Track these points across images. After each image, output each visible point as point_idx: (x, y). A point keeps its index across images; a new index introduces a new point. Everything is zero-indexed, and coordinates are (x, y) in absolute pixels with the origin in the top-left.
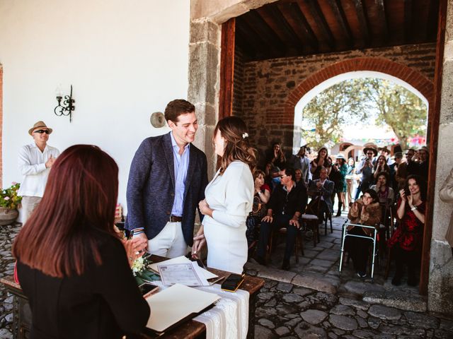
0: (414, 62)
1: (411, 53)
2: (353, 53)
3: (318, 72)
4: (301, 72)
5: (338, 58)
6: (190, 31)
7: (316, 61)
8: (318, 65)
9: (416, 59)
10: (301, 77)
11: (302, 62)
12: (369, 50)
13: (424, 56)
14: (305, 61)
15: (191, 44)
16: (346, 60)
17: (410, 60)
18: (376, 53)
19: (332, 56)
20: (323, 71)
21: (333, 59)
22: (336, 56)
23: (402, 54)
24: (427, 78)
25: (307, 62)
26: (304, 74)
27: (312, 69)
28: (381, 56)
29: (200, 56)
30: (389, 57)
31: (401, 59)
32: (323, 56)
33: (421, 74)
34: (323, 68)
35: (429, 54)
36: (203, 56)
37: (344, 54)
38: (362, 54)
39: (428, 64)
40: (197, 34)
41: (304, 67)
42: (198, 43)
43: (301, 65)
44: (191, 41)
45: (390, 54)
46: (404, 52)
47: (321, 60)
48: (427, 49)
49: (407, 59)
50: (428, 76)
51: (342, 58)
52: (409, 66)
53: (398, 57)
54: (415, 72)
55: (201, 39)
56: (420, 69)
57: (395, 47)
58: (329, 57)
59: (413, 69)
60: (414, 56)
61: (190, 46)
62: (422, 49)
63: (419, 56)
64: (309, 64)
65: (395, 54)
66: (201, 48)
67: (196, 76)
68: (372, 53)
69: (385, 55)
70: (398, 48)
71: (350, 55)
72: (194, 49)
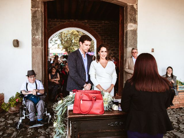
0: (91, 26)
1: (91, 23)
2: (71, 20)
3: (57, 26)
4: (50, 25)
5: (65, 21)
6: (32, 3)
7: (56, 22)
8: (57, 23)
9: (92, 25)
10: (50, 27)
11: (51, 21)
12: (77, 20)
13: (94, 25)
14: (52, 21)
15: (32, 9)
16: (68, 22)
17: (90, 25)
18: (79, 22)
19: (63, 21)
20: (59, 26)
21: (63, 22)
22: (64, 21)
23: (87, 23)
24: (95, 32)
25: (53, 21)
26: (51, 26)
27: (55, 25)
28: (80, 23)
29: (37, 15)
30: (83, 23)
31: (87, 25)
32: (59, 20)
33: (94, 31)
34: (60, 25)
35: (96, 24)
36: (39, 16)
37: (67, 20)
38: (74, 21)
39: (95, 27)
40: (35, 5)
41: (52, 23)
42: (36, 9)
43: (50, 22)
44: (32, 7)
45: (84, 23)
46: (88, 22)
47: (58, 22)
48: (95, 22)
49: (89, 25)
50: (96, 31)
51: (67, 22)
52: (90, 27)
53: (86, 24)
54: (92, 30)
55: (38, 8)
56: (93, 29)
57: (85, 20)
58: (62, 21)
59: (91, 28)
60: (91, 24)
61: (31, 10)
62: (94, 22)
63: (93, 24)
64: (54, 22)
65: (85, 23)
66: (38, 11)
67: (36, 24)
68: (78, 21)
69: (82, 23)
70: (86, 21)
71: (70, 21)
72: (34, 12)
